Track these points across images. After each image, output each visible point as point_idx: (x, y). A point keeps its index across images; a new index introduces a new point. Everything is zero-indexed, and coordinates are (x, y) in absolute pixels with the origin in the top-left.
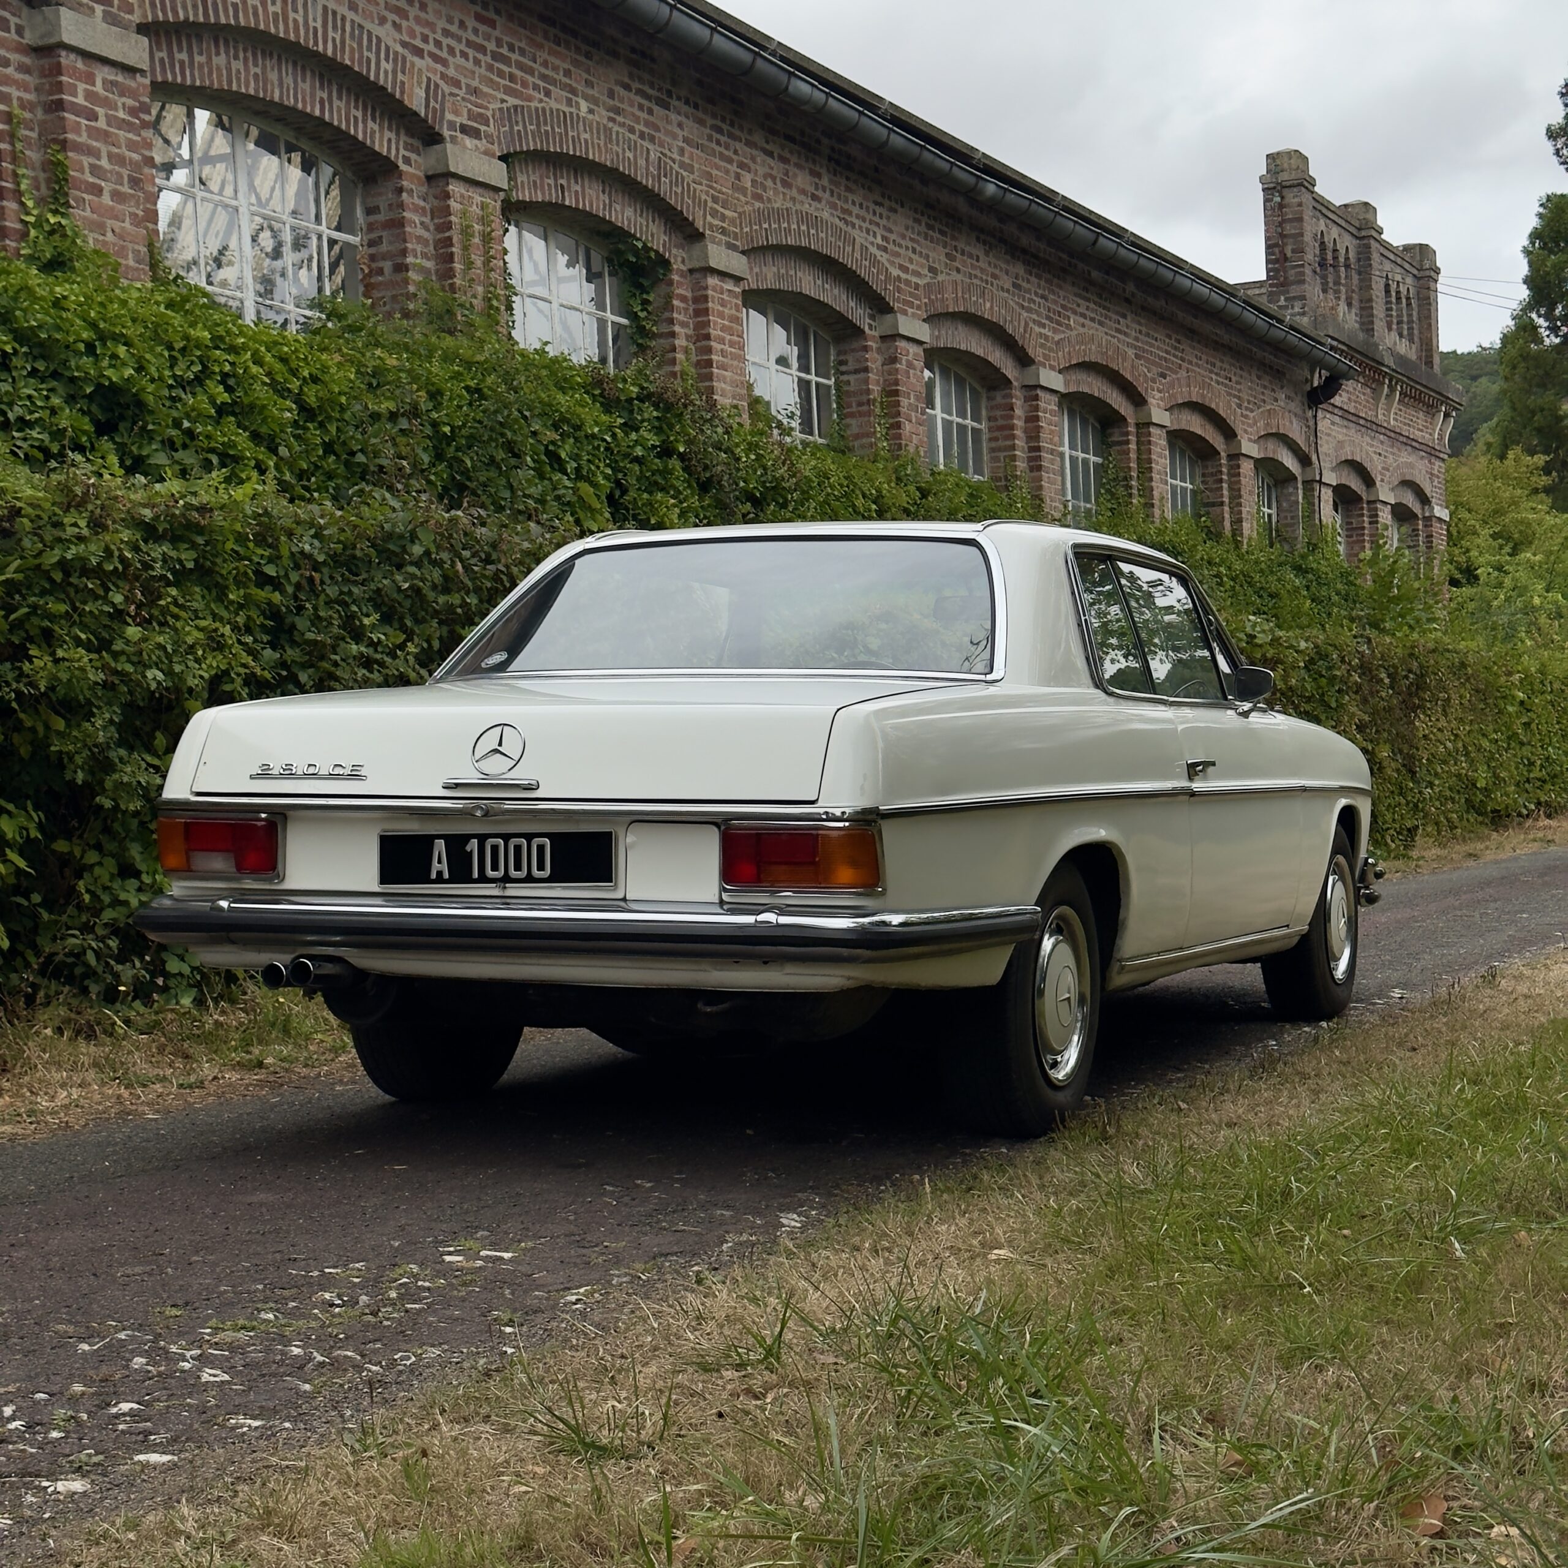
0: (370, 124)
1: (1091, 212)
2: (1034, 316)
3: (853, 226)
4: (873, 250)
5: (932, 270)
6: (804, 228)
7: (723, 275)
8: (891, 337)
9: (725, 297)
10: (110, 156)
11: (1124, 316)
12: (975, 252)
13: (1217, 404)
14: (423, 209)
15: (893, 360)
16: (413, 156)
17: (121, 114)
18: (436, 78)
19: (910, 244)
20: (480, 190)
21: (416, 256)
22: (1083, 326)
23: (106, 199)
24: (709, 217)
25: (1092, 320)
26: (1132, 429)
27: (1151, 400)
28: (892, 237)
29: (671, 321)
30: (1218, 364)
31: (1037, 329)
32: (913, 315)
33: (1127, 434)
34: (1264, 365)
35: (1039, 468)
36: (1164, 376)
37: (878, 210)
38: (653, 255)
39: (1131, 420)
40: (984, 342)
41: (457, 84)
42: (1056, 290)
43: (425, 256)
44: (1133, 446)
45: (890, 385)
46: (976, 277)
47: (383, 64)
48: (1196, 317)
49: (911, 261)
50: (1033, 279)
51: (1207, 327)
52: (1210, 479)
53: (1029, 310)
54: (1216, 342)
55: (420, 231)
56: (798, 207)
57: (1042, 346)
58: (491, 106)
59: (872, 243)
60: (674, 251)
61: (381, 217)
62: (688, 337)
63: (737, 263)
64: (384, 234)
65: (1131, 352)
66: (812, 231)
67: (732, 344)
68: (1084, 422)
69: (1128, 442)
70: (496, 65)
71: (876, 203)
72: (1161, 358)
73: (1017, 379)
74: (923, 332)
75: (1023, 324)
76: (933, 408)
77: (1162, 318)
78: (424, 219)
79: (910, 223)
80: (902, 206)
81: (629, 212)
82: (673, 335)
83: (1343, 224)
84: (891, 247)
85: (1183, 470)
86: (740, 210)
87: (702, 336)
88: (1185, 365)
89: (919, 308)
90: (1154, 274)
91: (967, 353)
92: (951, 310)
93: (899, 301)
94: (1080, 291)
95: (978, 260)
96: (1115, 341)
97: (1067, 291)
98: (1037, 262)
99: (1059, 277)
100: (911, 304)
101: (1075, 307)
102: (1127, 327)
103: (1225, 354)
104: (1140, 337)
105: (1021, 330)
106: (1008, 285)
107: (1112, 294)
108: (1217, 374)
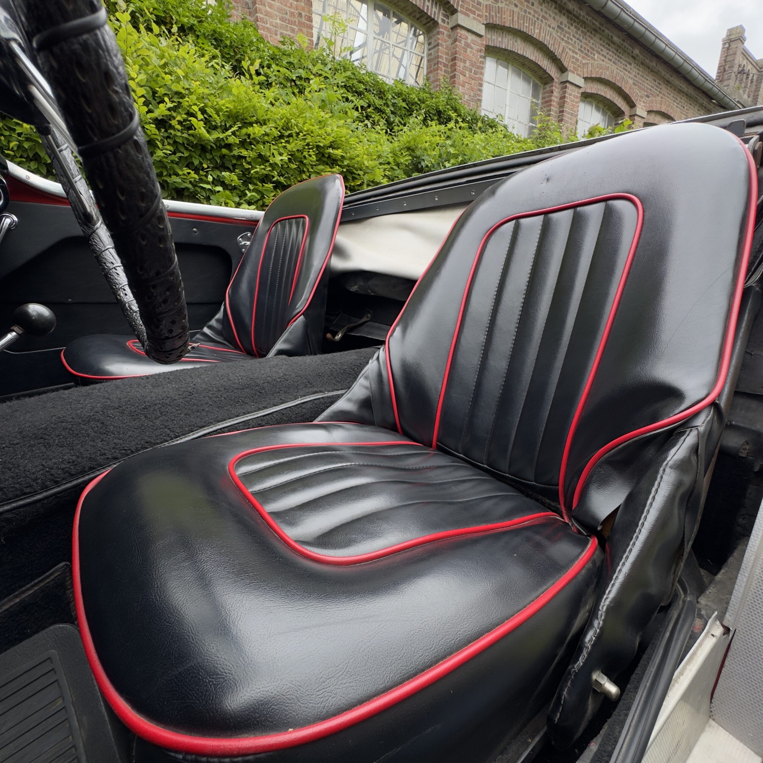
2: (571, 47)
8: (455, 28)
11: (630, 64)
13: (674, 115)
15: (456, 40)
22: (603, 61)
25: (610, 60)
26: (627, 117)
27: (637, 105)
30: (679, 99)
31: (571, 53)
32: (474, 18)
33: (624, 120)
34: (703, 106)
35: (562, 121)
36: (648, 97)
39: (627, 113)
40: (535, 53)
42: (588, 38)
45: (452, 54)
46: (530, 13)
48: (672, 76)
50: (572, 28)
53: (567, 42)
54: (680, 90)
57: (573, 62)
65: (631, 81)
72: (648, 88)
73: (558, 78)
75: (561, 48)
77: (652, 71)
83: (755, 64)
88: (662, 95)
89: (478, 15)
92: (507, 25)
93: (462, 6)
94: (604, 44)
95: (533, 4)
96: (622, 74)
97: (595, 41)
98: (576, 20)
99: (591, 33)
100: (474, 13)
101: (599, 50)
102: (631, 69)
103: (683, 96)
104: (638, 76)
105: (560, 51)
106: (554, 24)
107: (625, 51)
108: (677, 103)
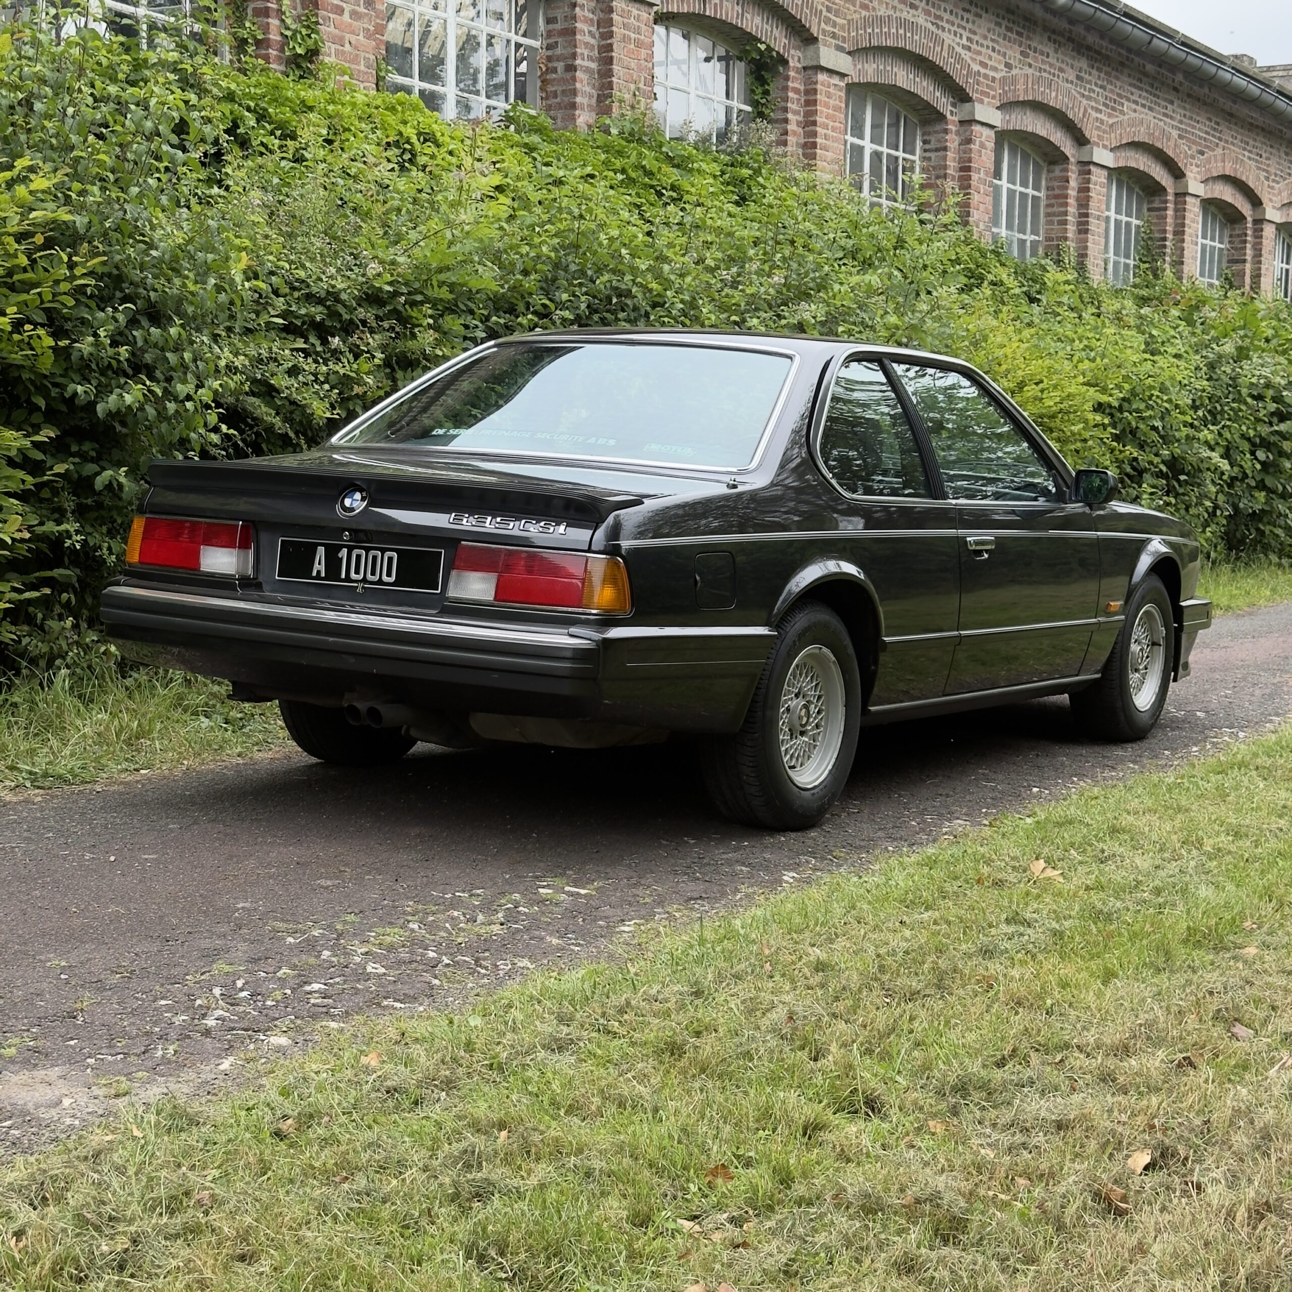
1: (1148, 17)
2: (1093, 104)
3: (943, 29)
4: (959, 49)
5: (1008, 66)
6: (901, 31)
7: (831, 72)
8: (967, 122)
9: (831, 90)
11: (1172, 103)
12: (1046, 50)
13: (1248, 177)
14: (591, 20)
15: (969, 141)
19: (991, 44)
20: (638, 5)
21: (583, 59)
22: (1135, 111)
23: (346, 16)
24: (823, 25)
25: (1143, 106)
26: (1170, 198)
27: (1188, 174)
28: (976, 38)
29: (786, 110)
30: (1251, 142)
31: (1094, 114)
32: (989, 103)
33: (1166, 202)
35: (1086, 231)
36: (1202, 153)
37: (966, 15)
38: (774, 54)
39: (1170, 190)
40: (1048, 125)
42: (1114, 81)
43: (590, 58)
44: (1170, 212)
45: (964, 162)
46: (1045, 71)
48: (1235, 102)
49: (990, 58)
50: (1094, 72)
51: (1244, 111)
52: (1237, 240)
53: (1089, 98)
54: (1251, 124)
55: (588, 39)
56: (898, 14)
57: (1098, 128)
59: (958, 44)
60: (792, 52)
61: (558, 26)
62: (798, 123)
63: (843, 63)
64: (560, 40)
65: (1175, 133)
66: (908, 35)
67: (834, 129)
68: (1130, 191)
69: (1166, 209)
71: (964, 10)
72: (1200, 138)
73: (1073, 156)
74: (996, 118)
75: (1082, 110)
76: (1000, 179)
77: (1205, 104)
78: (591, 29)
79: (992, 26)
80: (987, 12)
81: (758, 20)
82: (786, 121)
84: (974, 46)
85: (1213, 231)
86: (849, 17)
87: (809, 123)
88: (1223, 143)
89: (994, 97)
90: (1199, 69)
91: (1033, 134)
92: (1021, 99)
93: (977, 92)
94: (1135, 82)
95: (1048, 56)
96: (1162, 124)
97: (1123, 82)
98: (1099, 57)
99: (1117, 70)
100: (987, 95)
101: (1129, 95)
102: (1174, 111)
103: (1258, 134)
104: (1185, 120)
105: (1081, 115)
106: (1072, 77)
107: (1163, 84)
108: (1250, 152)
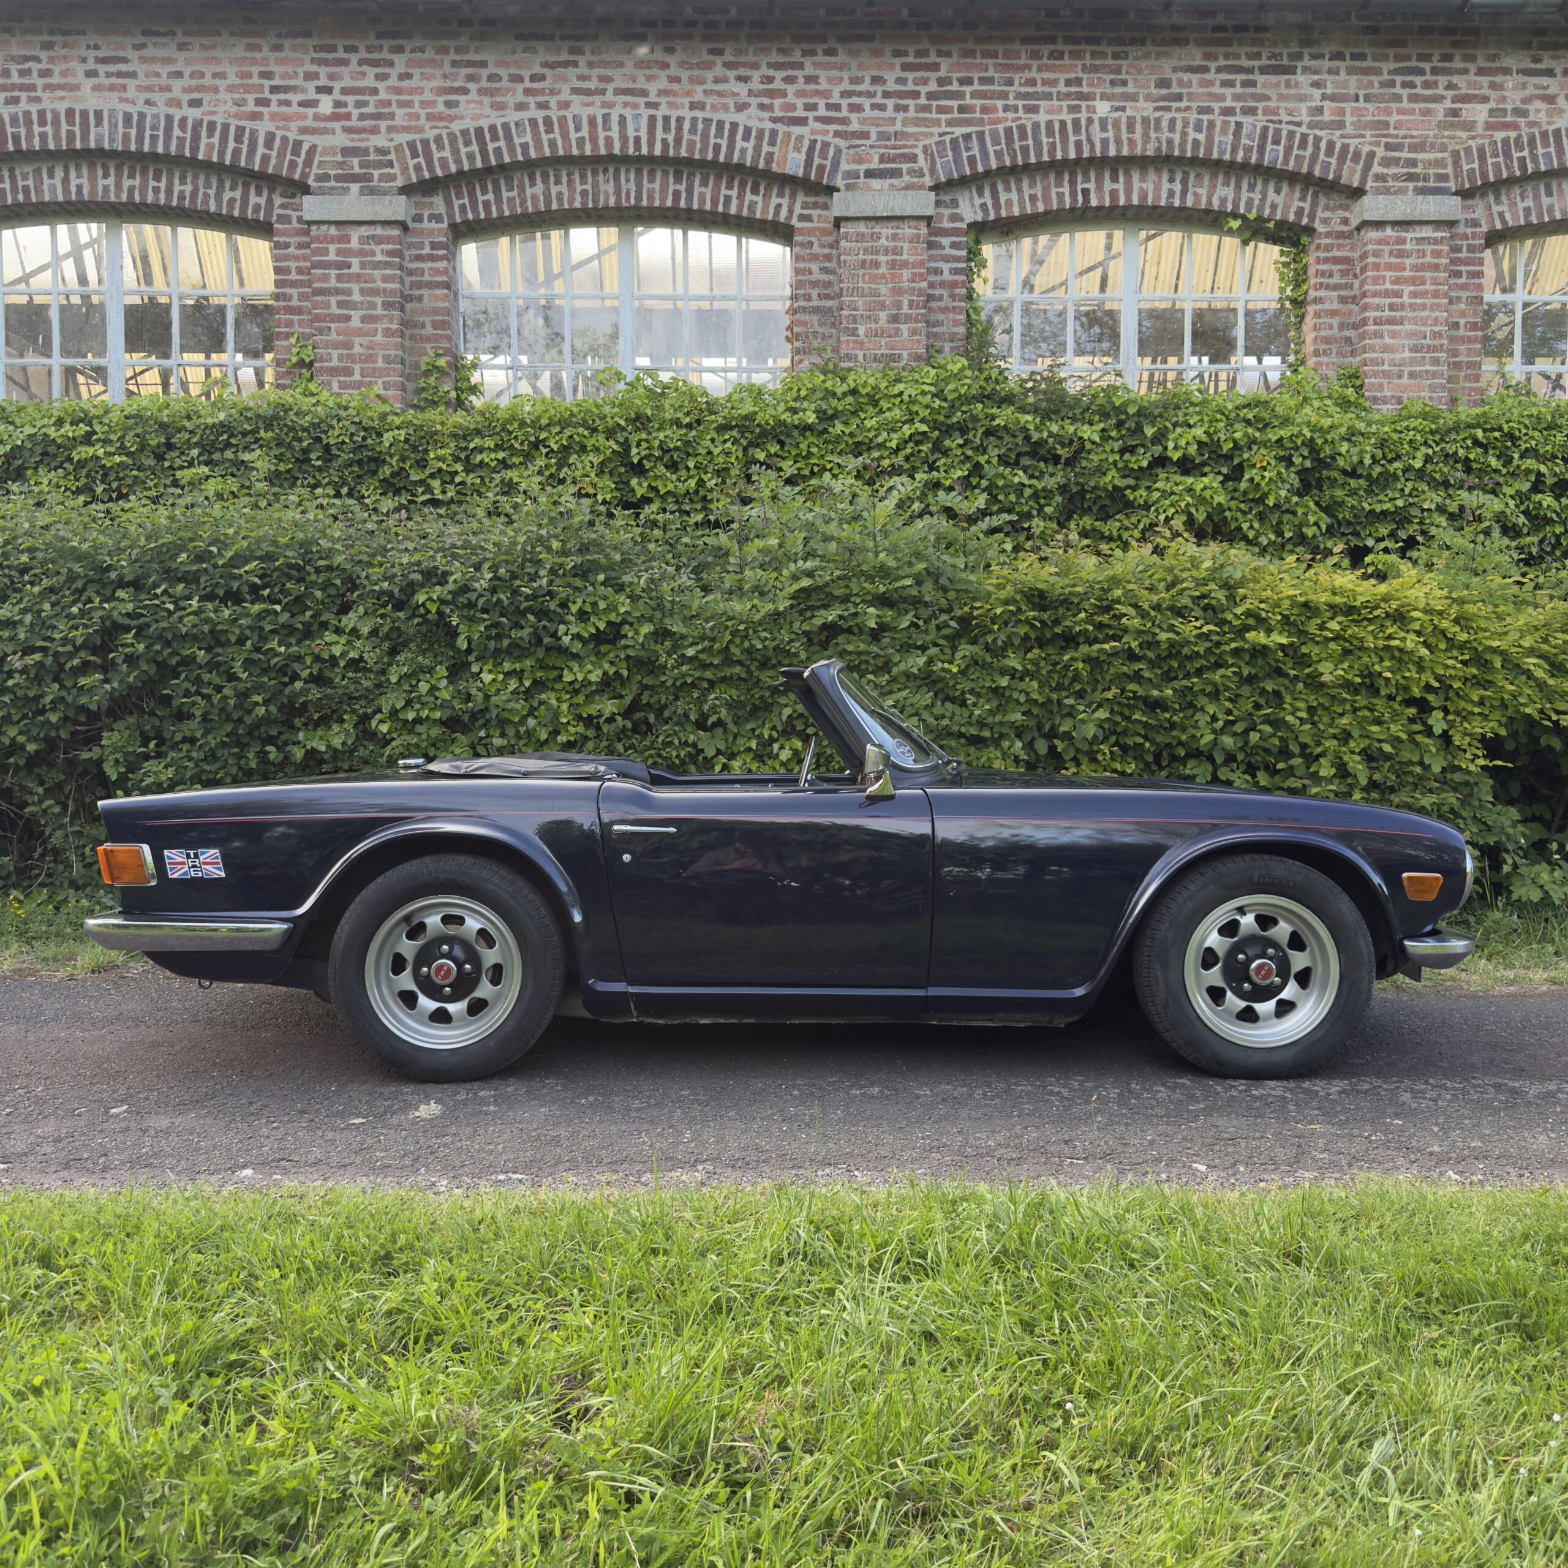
0: (749, 197)
7: (1407, 224)
9: (1409, 246)
10: (362, 292)
14: (827, 255)
16: (815, 213)
17: (379, 257)
18: (829, 138)
20: (891, 224)
21: (808, 300)
23: (353, 323)
24: (1375, 169)
29: (1314, 288)
38: (1273, 225)
41: (865, 135)
47: (739, 143)
55: (820, 277)
58: (921, 144)
60: (1321, 214)
63: (1443, 207)
67: (1413, 295)
70: (935, 103)
78: (827, 265)
82: (1315, 300)
86: (1455, 147)
